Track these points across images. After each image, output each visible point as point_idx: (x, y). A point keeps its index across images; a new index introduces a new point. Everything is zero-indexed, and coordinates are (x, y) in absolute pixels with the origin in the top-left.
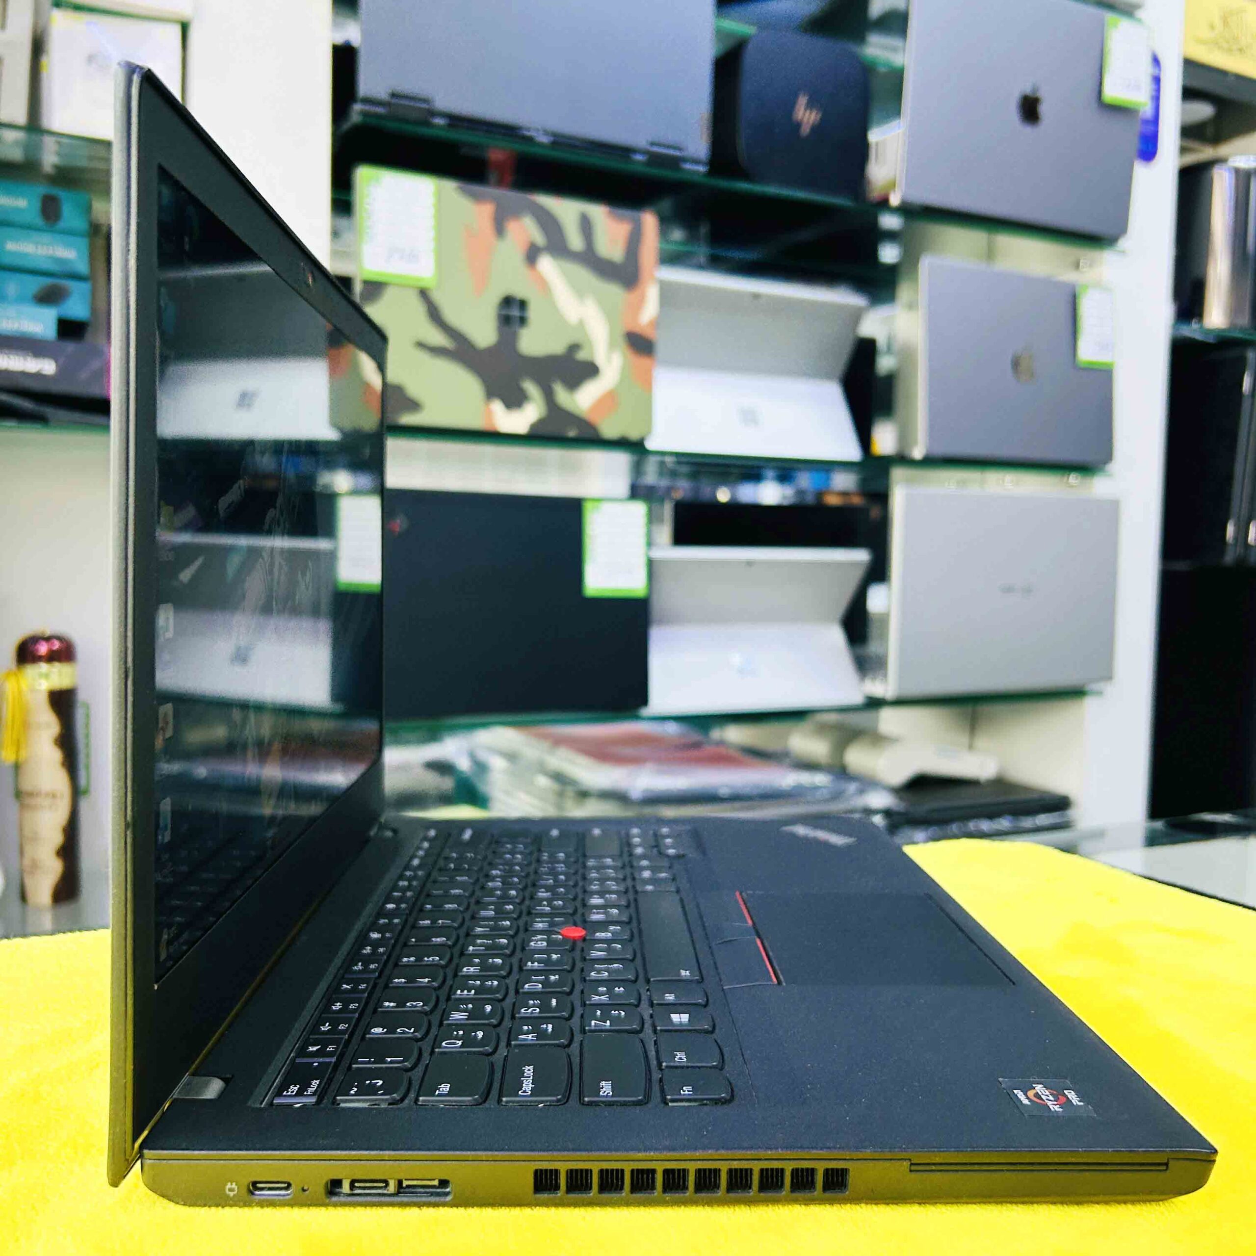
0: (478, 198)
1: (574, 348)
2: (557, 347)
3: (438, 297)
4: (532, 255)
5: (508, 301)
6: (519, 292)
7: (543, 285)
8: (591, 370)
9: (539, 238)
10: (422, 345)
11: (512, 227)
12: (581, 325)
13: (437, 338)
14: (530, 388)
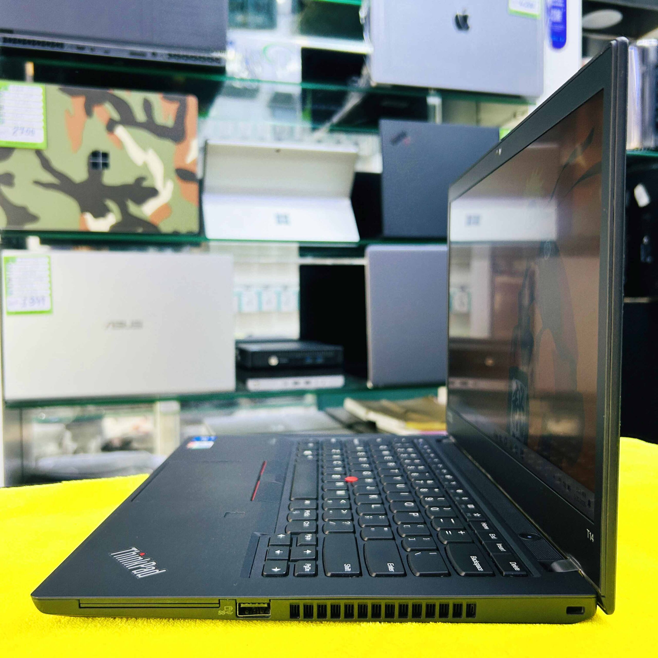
0: (72, 94)
1: (140, 180)
2: (129, 179)
3: (48, 154)
4: (111, 126)
5: (95, 154)
6: (102, 148)
7: (119, 143)
8: (152, 192)
9: (116, 116)
10: (38, 183)
11: (97, 110)
12: (145, 166)
13: (48, 178)
14: (111, 204)
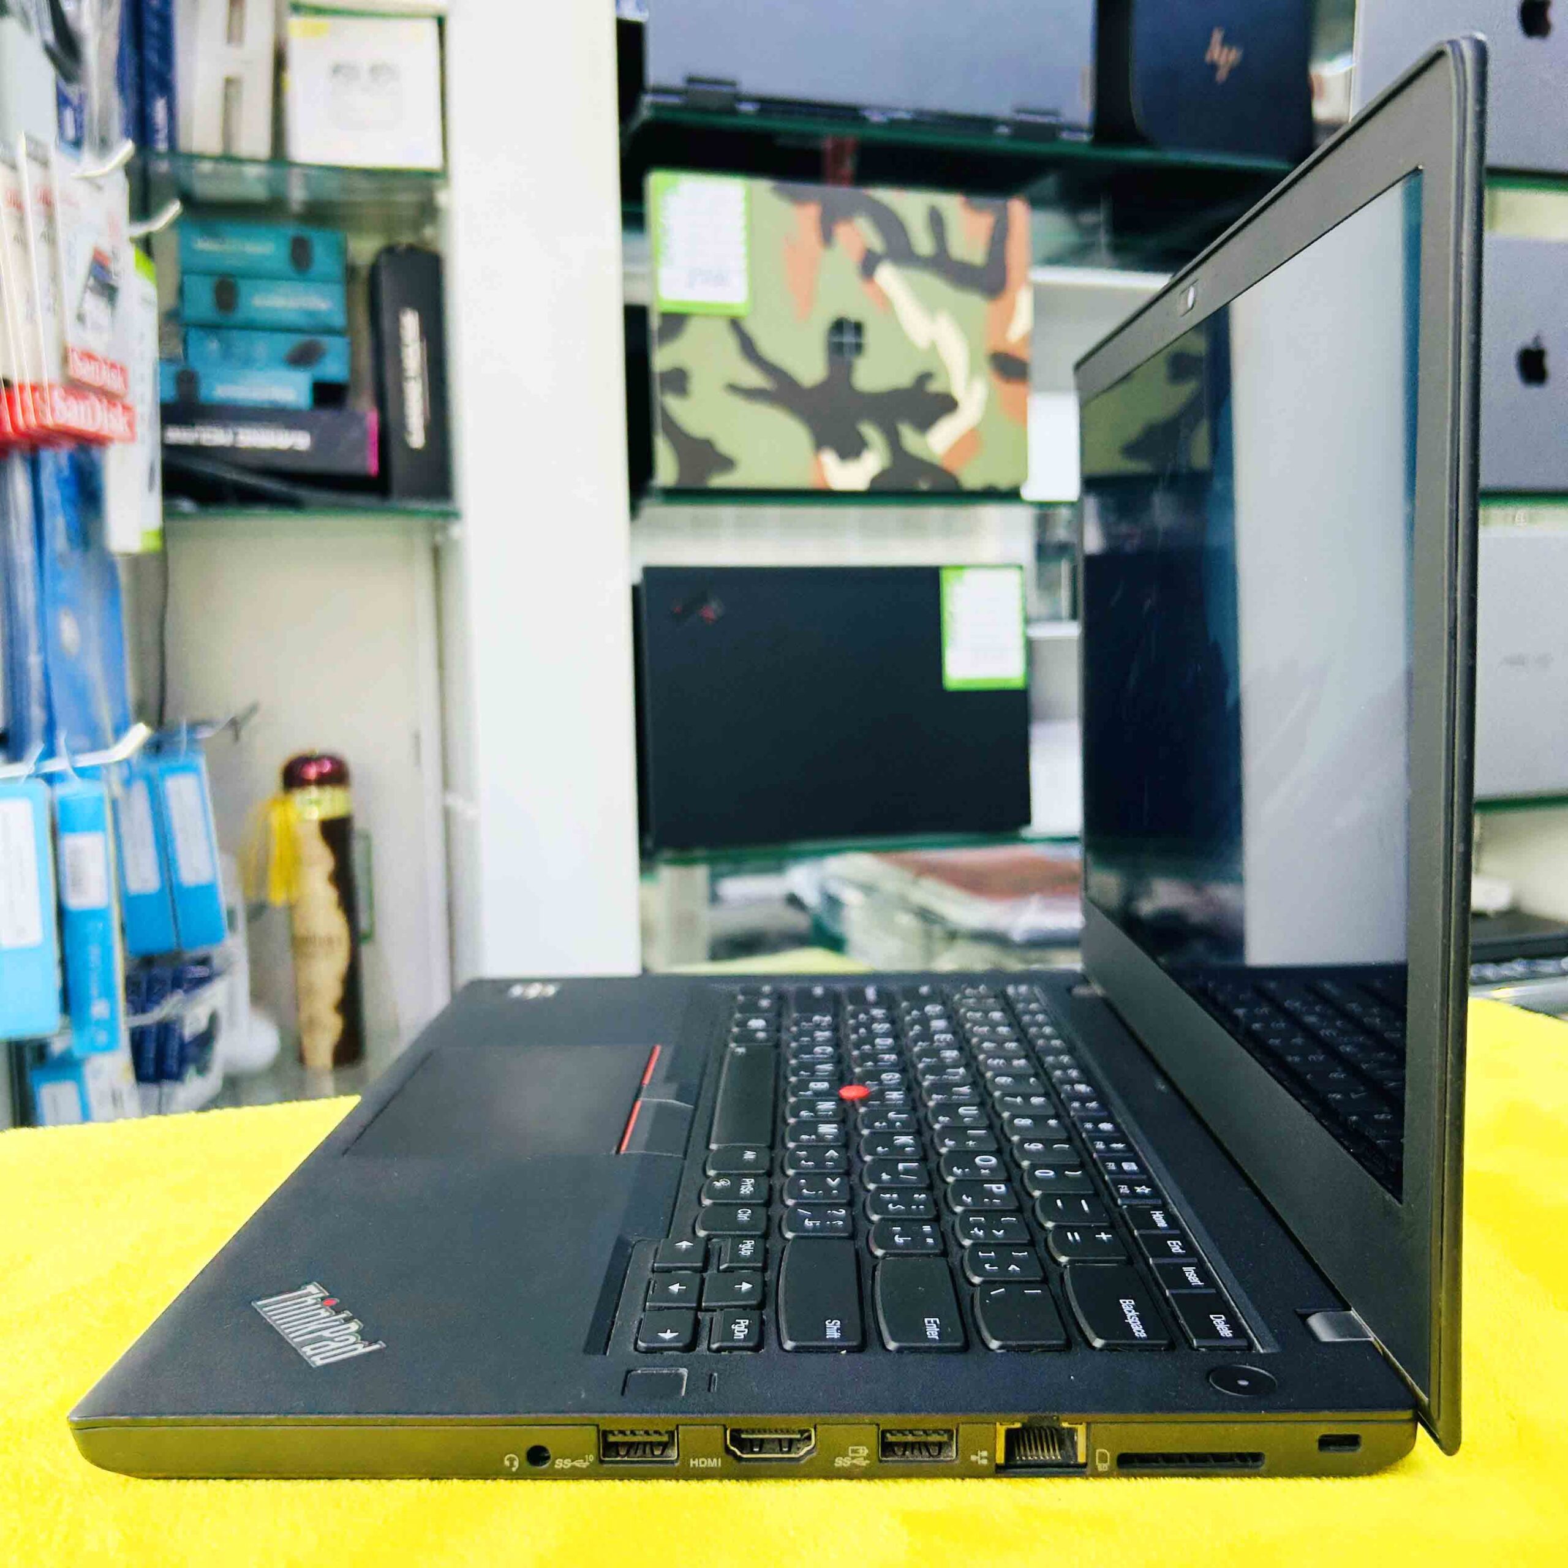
0: (797, 200)
1: (924, 378)
2: (904, 377)
3: (752, 327)
4: (869, 265)
5: (839, 325)
6: (853, 314)
7: (884, 302)
8: (947, 405)
9: (877, 243)
10: (734, 389)
11: (843, 232)
12: (933, 348)
13: (753, 378)
14: (870, 432)
